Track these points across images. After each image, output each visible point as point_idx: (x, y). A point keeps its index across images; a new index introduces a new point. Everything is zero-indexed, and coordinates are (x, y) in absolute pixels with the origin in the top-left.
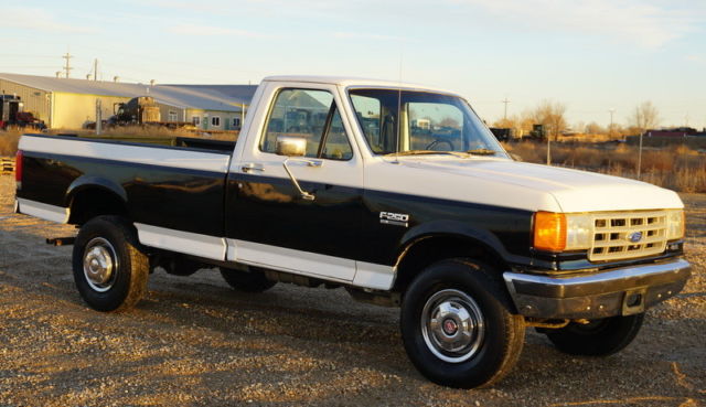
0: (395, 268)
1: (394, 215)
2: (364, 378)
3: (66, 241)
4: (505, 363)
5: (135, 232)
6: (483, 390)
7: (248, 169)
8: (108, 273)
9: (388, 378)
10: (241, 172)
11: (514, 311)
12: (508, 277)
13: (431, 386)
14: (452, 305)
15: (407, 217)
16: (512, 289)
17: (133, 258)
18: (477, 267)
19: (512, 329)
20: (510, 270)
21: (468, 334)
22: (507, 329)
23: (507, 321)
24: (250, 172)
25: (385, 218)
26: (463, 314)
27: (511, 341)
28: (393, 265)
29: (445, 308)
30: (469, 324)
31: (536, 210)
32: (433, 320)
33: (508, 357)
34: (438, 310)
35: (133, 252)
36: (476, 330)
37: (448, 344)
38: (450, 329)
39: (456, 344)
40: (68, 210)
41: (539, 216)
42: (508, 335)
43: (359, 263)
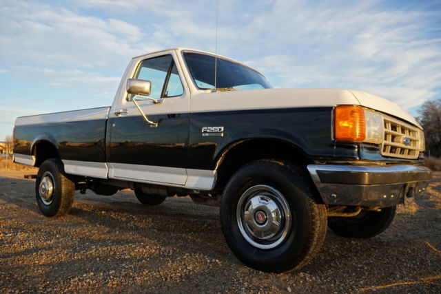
0: (215, 171)
1: (213, 129)
2: (193, 264)
4: (311, 249)
5: (62, 165)
6: (293, 274)
7: (119, 113)
8: (50, 193)
9: (211, 262)
10: (115, 116)
11: (319, 200)
12: (312, 170)
13: (247, 269)
14: (262, 199)
15: (222, 128)
16: (317, 178)
17: (63, 182)
18: (282, 164)
19: (317, 217)
20: (313, 163)
21: (277, 224)
22: (313, 217)
23: (312, 210)
24: (120, 116)
25: (205, 132)
26: (272, 206)
27: (317, 229)
28: (213, 169)
29: (256, 202)
30: (277, 214)
31: (334, 104)
32: (246, 212)
33: (315, 243)
34: (250, 204)
35: (63, 179)
36: (283, 220)
37: (259, 232)
38: (261, 220)
39: (267, 232)
40: (34, 157)
41: (338, 111)
42: (314, 223)
43: (188, 170)
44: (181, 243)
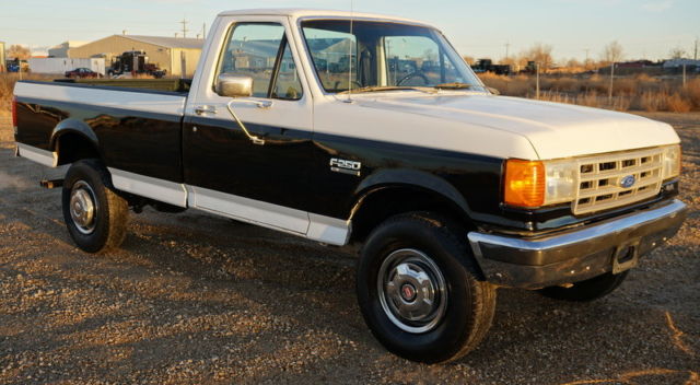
0: (348, 222)
1: (346, 163)
2: (318, 346)
3: (57, 183)
4: (471, 338)
5: (109, 176)
6: (448, 364)
7: (202, 111)
8: (90, 216)
9: (343, 345)
10: (195, 114)
11: (482, 278)
12: (474, 237)
13: (389, 357)
14: (411, 268)
15: (359, 164)
16: (478, 253)
17: (110, 201)
18: (438, 224)
19: (480, 299)
20: (476, 230)
21: (429, 302)
22: (474, 298)
23: (473, 290)
24: (204, 115)
25: (335, 166)
26: (422, 276)
27: (478, 314)
28: (347, 219)
29: (403, 269)
30: (430, 290)
31: (505, 156)
32: (391, 284)
33: (475, 331)
34: (396, 272)
35: (111, 195)
36: (437, 298)
37: (406, 311)
38: (409, 295)
39: (416, 312)
40: (55, 154)
41: (509, 165)
42: (474, 307)
43: (311, 215)
44: (301, 310)
